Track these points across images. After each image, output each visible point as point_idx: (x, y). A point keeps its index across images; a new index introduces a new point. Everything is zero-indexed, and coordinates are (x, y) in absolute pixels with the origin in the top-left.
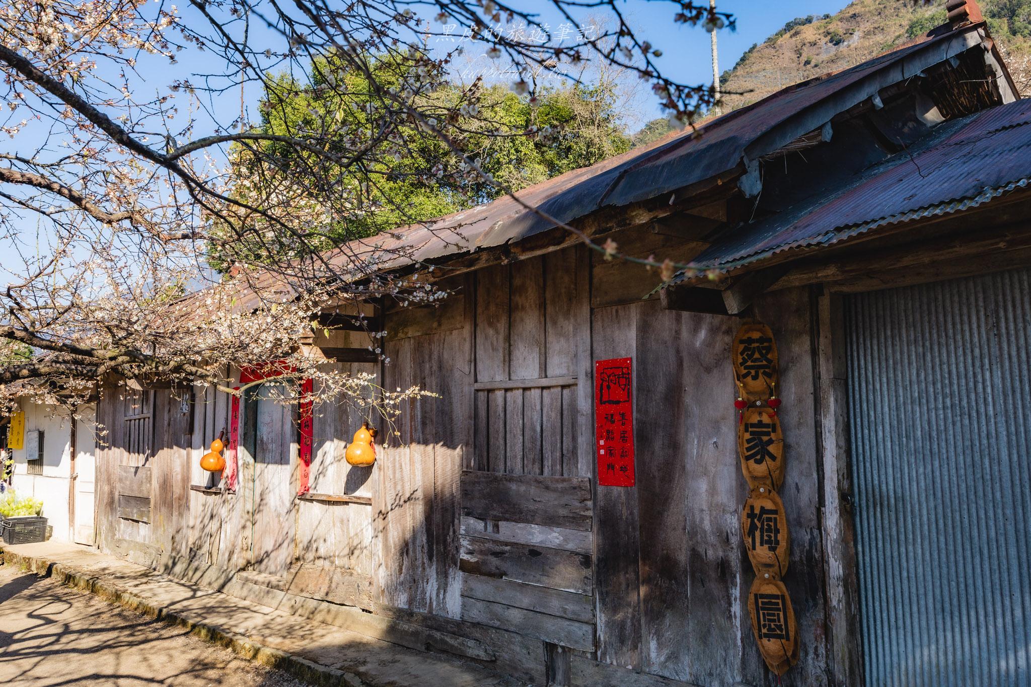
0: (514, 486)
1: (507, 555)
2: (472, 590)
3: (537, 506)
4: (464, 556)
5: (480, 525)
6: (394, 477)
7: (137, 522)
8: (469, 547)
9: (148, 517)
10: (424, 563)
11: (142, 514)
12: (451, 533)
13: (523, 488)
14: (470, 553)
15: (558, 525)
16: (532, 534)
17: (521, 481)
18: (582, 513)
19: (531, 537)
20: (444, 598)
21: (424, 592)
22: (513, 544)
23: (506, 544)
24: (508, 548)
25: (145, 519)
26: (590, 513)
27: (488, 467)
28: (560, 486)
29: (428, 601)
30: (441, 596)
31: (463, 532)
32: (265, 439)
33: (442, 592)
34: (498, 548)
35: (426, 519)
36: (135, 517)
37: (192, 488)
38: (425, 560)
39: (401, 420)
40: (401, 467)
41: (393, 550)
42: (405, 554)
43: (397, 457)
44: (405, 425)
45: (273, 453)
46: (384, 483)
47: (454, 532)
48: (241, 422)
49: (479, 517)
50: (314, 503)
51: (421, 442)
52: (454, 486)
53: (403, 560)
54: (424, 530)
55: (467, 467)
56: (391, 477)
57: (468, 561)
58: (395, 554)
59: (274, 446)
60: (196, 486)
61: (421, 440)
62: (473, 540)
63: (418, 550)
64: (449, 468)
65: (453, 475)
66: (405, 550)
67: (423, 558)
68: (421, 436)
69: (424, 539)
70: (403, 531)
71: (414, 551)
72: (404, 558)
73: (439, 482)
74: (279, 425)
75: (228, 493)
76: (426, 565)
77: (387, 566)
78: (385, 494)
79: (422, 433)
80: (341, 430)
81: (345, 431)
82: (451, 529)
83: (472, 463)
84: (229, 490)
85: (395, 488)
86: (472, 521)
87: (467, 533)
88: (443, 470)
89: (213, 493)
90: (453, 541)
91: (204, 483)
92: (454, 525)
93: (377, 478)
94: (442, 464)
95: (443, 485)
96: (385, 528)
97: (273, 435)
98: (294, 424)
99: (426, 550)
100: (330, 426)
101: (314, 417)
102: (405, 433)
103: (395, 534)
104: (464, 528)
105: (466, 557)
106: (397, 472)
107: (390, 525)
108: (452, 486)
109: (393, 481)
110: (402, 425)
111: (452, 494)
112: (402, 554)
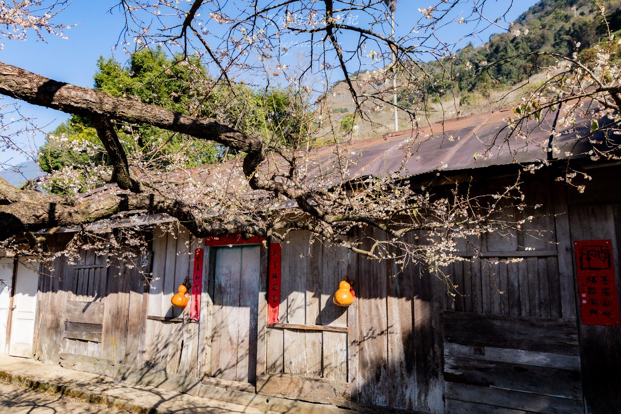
0: (498, 323)
1: (492, 370)
2: (456, 394)
3: (522, 337)
4: (447, 369)
5: (465, 350)
6: (370, 314)
7: (87, 341)
8: (453, 364)
9: (100, 338)
10: (402, 375)
11: (92, 335)
12: (431, 354)
13: (507, 325)
14: (453, 368)
15: (545, 351)
16: (519, 356)
17: (505, 320)
18: (568, 343)
19: (517, 358)
20: (425, 399)
21: (403, 395)
22: (497, 363)
23: (491, 362)
24: (494, 365)
25: (96, 339)
26: (577, 343)
27: (465, 309)
28: (545, 324)
29: (408, 402)
30: (423, 398)
31: (447, 354)
32: (223, 284)
33: (423, 395)
34: (482, 365)
35: (404, 344)
36: (84, 338)
37: (150, 318)
38: (404, 372)
39: (377, 275)
40: (377, 307)
41: (369, 365)
42: (382, 368)
43: (373, 300)
44: (381, 279)
45: (232, 295)
46: (359, 318)
47: (434, 353)
48: (206, 273)
49: (463, 343)
50: (285, 330)
51: (398, 291)
52: (433, 321)
53: (380, 372)
54: (402, 351)
55: (448, 309)
56: (367, 314)
57: (453, 374)
58: (372, 367)
59: (232, 290)
60: (153, 317)
61: (398, 289)
62: (458, 360)
63: (397, 365)
64: (427, 309)
65: (431, 314)
66: (383, 365)
67: (402, 371)
68: (398, 286)
69: (403, 358)
70: (380, 352)
71: (393, 366)
72: (382, 371)
73: (419, 318)
74: (237, 276)
75: (190, 322)
76: (405, 376)
77: (363, 376)
78: (360, 325)
79: (399, 284)
80: (313, 281)
81: (316, 282)
82: (431, 351)
83: (453, 306)
84: (191, 320)
85: (371, 321)
86: (455, 346)
87: (451, 354)
88: (422, 310)
89: (173, 322)
90: (433, 359)
91: (163, 315)
92: (433, 348)
93: (353, 314)
94: (422, 306)
95: (423, 321)
96: (362, 349)
97: (231, 282)
98: (263, 275)
99: (404, 365)
100: (300, 277)
101: (282, 271)
102: (381, 284)
103: (372, 353)
104: (448, 350)
105: (450, 371)
106: (373, 310)
107: (366, 347)
108: (431, 321)
109: (369, 317)
110: (377, 278)
111: (431, 327)
112: (379, 368)
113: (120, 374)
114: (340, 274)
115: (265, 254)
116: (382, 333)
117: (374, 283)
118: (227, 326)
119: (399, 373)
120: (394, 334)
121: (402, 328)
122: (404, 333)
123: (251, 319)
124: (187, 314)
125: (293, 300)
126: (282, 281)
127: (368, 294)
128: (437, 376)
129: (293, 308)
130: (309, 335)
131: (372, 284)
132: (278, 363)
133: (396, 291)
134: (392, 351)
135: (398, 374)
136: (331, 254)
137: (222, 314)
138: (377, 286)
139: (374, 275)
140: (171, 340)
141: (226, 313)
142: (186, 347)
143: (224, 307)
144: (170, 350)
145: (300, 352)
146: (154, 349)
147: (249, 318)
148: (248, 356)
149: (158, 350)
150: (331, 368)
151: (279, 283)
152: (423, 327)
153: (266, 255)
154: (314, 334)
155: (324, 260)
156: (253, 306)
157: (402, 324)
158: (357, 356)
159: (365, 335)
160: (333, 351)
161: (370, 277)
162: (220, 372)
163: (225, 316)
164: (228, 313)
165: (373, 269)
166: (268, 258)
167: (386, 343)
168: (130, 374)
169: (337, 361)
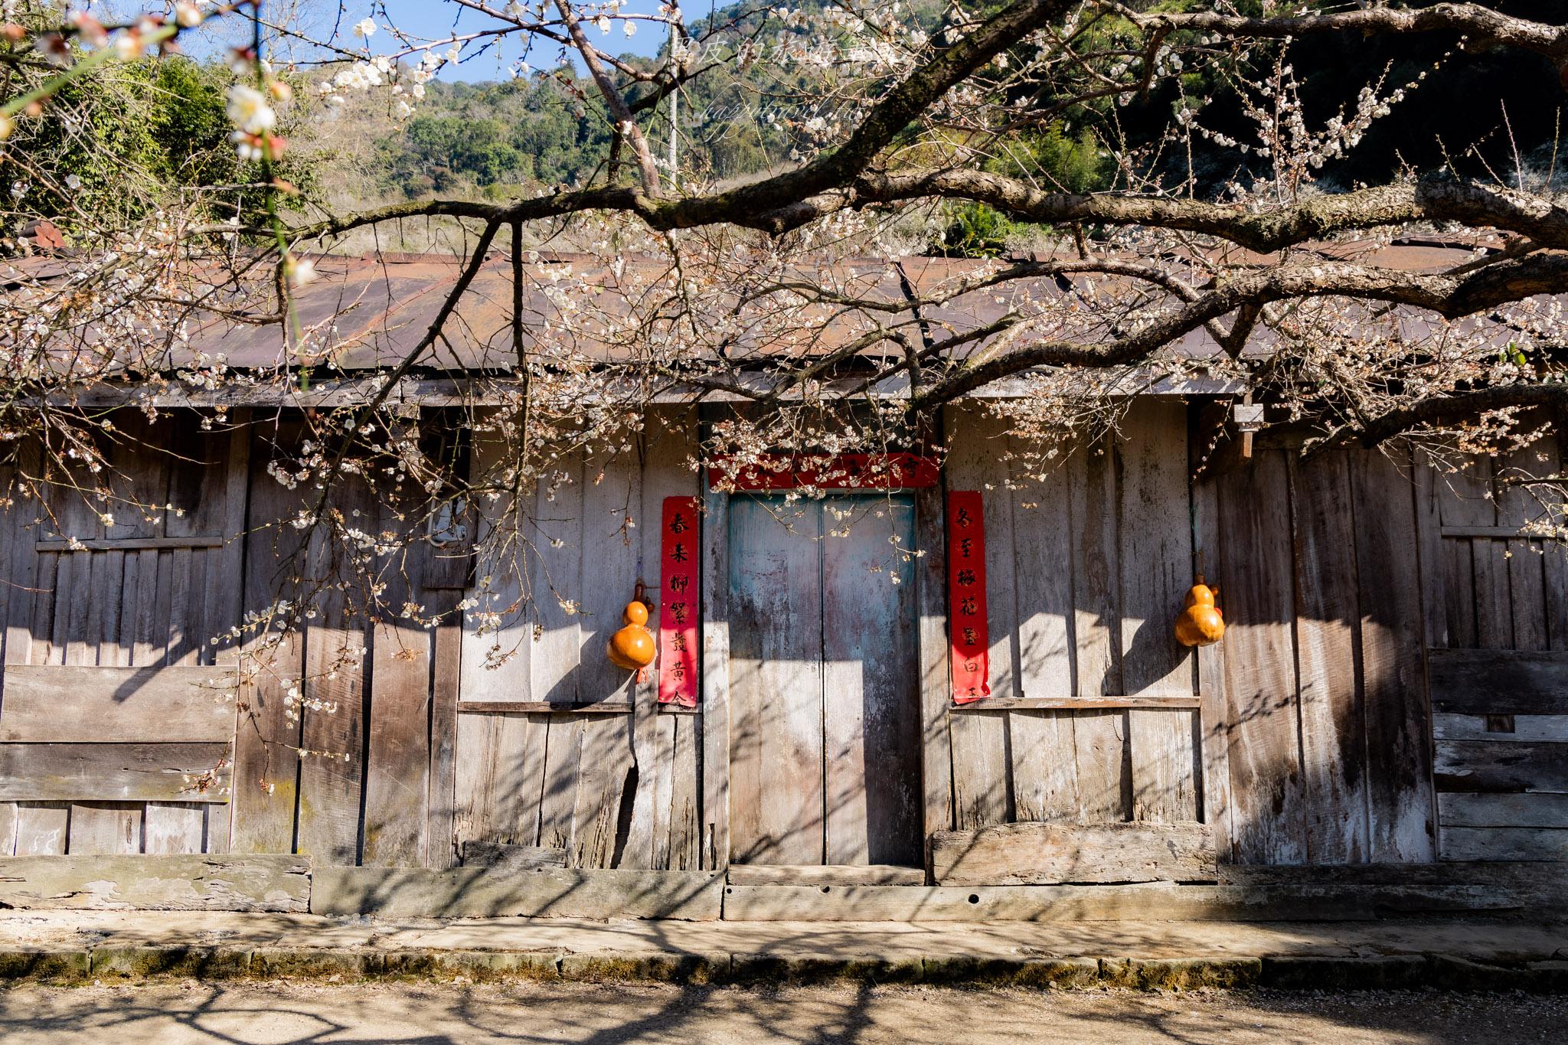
1: (1528, 760)
2: (1463, 815)
4: (1440, 767)
5: (1476, 723)
6: (1254, 663)
8: (1453, 755)
10: (1335, 791)
12: (1400, 740)
20: (1391, 836)
21: (1339, 833)
22: (1537, 745)
23: (1528, 744)
24: (1531, 750)
25: (191, 796)
29: (1349, 846)
30: (1385, 835)
31: (1441, 736)
33: (1387, 828)
34: (1509, 752)
35: (1336, 724)
36: (125, 794)
37: (472, 709)
38: (1339, 786)
39: (1267, 573)
40: (1270, 647)
41: (1256, 778)
42: (1287, 781)
43: (1259, 630)
44: (1277, 582)
45: (793, 633)
46: (1227, 672)
47: (1406, 737)
48: (717, 568)
49: (1470, 712)
50: (1012, 715)
51: (1322, 609)
52: (1402, 671)
53: (1282, 791)
54: (1334, 741)
55: (1435, 644)
56: (1246, 663)
57: (1454, 776)
58: (1263, 783)
59: (793, 618)
60: (489, 705)
61: (1321, 605)
62: (1463, 745)
63: (1323, 771)
64: (1390, 644)
65: (1398, 655)
66: (1288, 774)
67: (1334, 783)
68: (1320, 599)
69: (1336, 754)
70: (1282, 745)
71: (1315, 773)
72: (1286, 788)
73: (1373, 668)
74: (810, 579)
75: (660, 713)
76: (1341, 793)
77: (1242, 804)
78: (1229, 690)
79: (1324, 594)
80: (1091, 588)
81: (1101, 591)
82: (1400, 734)
83: (1445, 639)
84: (662, 705)
85: (1256, 680)
86: (1457, 719)
87: (1448, 737)
88: (1378, 648)
89: (583, 716)
90: (1405, 751)
91: (538, 695)
92: (1404, 728)
93: (1213, 665)
94: (1378, 640)
95: (1381, 671)
96: (1234, 745)
97: (790, 596)
98: (932, 575)
99: (1339, 769)
100: (1050, 580)
101: (989, 565)
102: (1278, 594)
103: (1261, 753)
104: (1441, 729)
105: (1447, 771)
106: (1260, 654)
107: (1246, 739)
108: (1397, 671)
109: (1249, 670)
110: (1268, 582)
111: (1399, 683)
112: (1280, 782)
113: (352, 891)
114: (1169, 570)
115: (935, 517)
116: (1286, 702)
117: (1260, 595)
118: (782, 716)
119: (1329, 787)
120: (1316, 704)
121: (1333, 691)
122: (1335, 701)
123: (866, 696)
124: (650, 689)
125: (1035, 635)
126: (990, 588)
127: (1245, 616)
128: (1413, 785)
129: (1038, 656)
130: (1083, 724)
131: (1256, 594)
132: (993, 798)
133: (1317, 609)
134: (1311, 743)
135: (1326, 790)
136: (1141, 524)
137: (761, 687)
138: (1268, 600)
139: (1259, 573)
140: (583, 766)
141: (775, 683)
142: (650, 787)
143: (768, 666)
144: (582, 795)
145: (1060, 767)
146: (505, 798)
147: (859, 694)
148: (864, 793)
149: (521, 802)
150: (1155, 792)
151: (980, 596)
152: (1381, 685)
153: (940, 521)
154: (1100, 720)
155: (1126, 538)
156: (872, 661)
157: (1331, 681)
158: (1226, 762)
159: (1241, 710)
160: (1156, 754)
161: (1249, 578)
162: (770, 842)
163: (772, 692)
164: (781, 685)
165: (1257, 560)
166: (946, 528)
167: (1294, 725)
168: (395, 888)
169: (1167, 777)
